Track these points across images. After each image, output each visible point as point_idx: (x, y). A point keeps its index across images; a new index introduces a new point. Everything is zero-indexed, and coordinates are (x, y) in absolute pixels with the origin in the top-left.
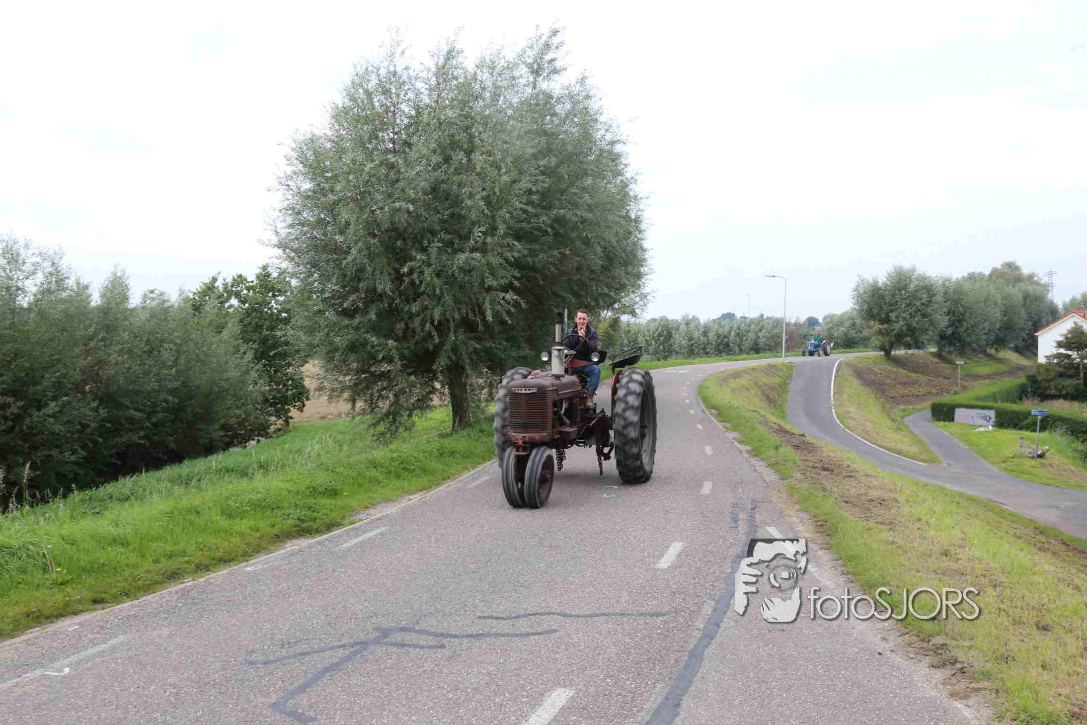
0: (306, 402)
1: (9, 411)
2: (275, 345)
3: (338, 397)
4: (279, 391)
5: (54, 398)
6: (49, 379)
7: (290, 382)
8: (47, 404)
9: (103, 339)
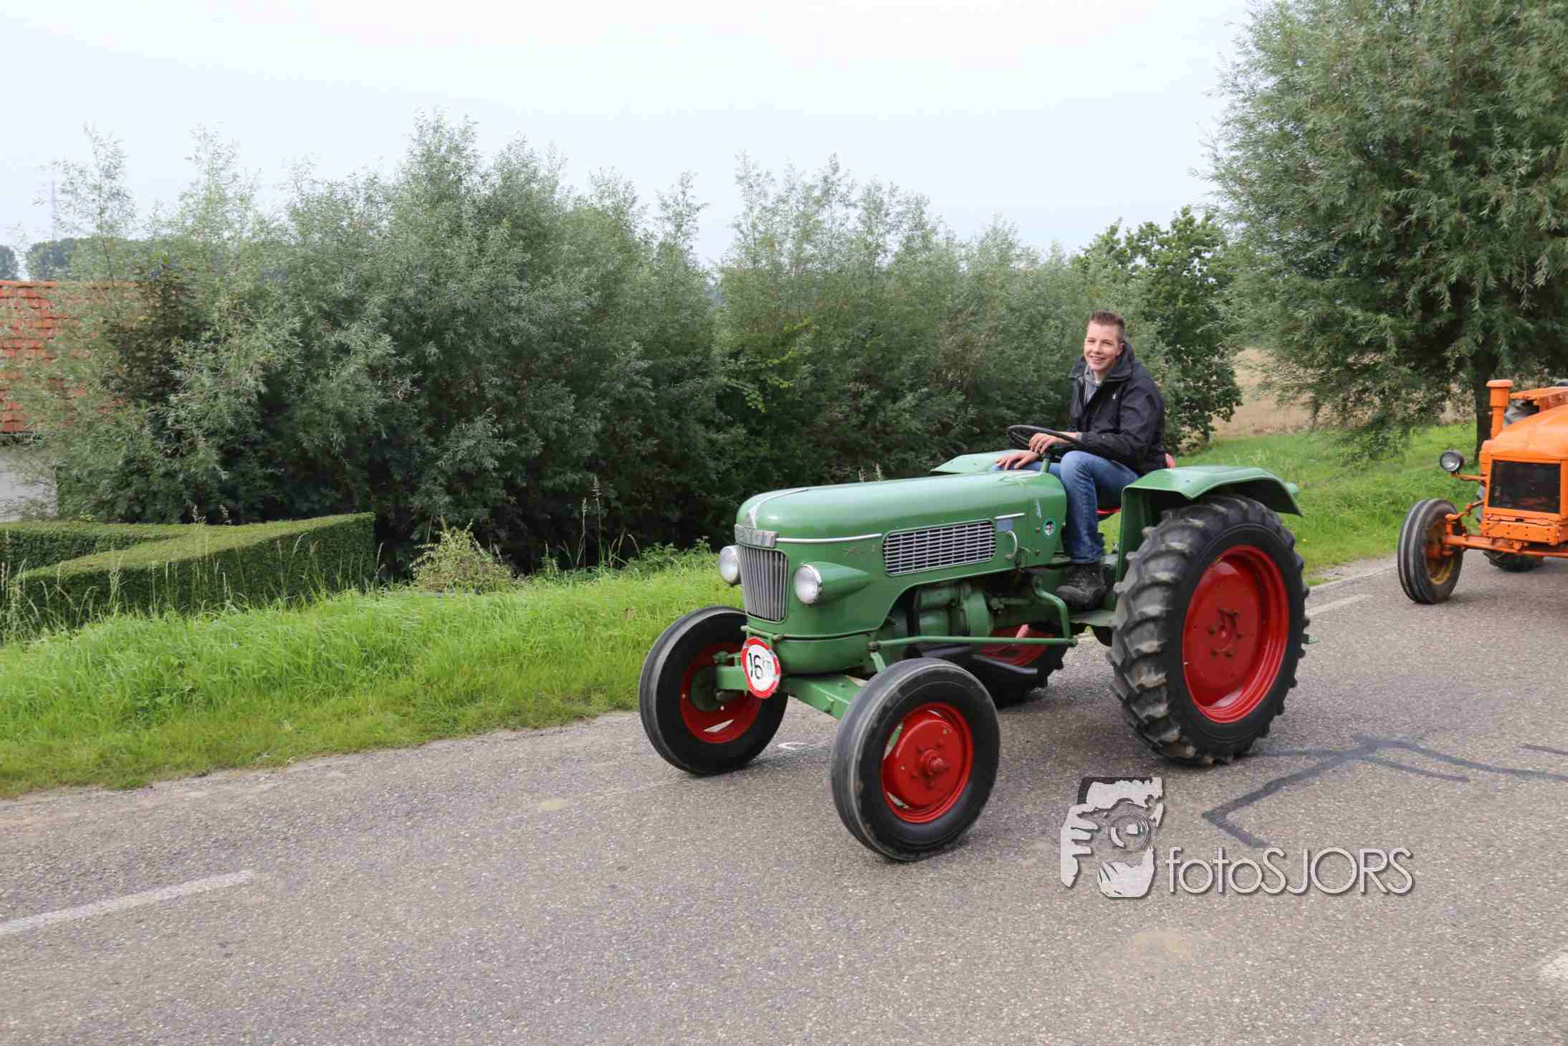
0: (1235, 408)
1: (863, 401)
2: (1198, 322)
3: (1294, 398)
4: (1197, 390)
5: (912, 388)
6: (908, 360)
7: (1215, 378)
8: (904, 396)
9: (973, 314)
